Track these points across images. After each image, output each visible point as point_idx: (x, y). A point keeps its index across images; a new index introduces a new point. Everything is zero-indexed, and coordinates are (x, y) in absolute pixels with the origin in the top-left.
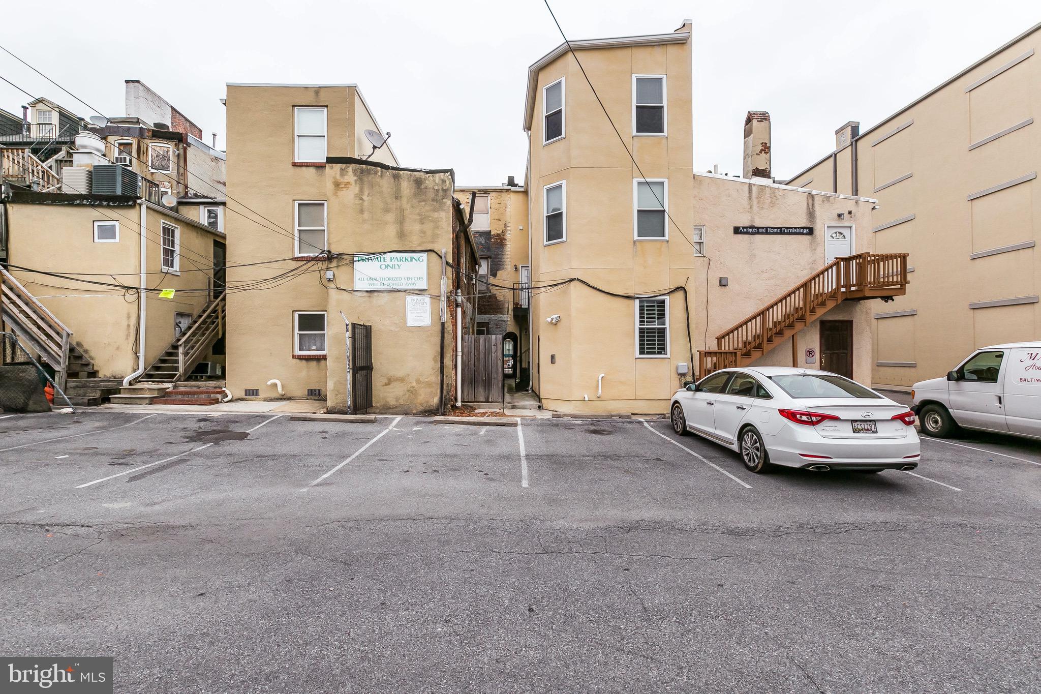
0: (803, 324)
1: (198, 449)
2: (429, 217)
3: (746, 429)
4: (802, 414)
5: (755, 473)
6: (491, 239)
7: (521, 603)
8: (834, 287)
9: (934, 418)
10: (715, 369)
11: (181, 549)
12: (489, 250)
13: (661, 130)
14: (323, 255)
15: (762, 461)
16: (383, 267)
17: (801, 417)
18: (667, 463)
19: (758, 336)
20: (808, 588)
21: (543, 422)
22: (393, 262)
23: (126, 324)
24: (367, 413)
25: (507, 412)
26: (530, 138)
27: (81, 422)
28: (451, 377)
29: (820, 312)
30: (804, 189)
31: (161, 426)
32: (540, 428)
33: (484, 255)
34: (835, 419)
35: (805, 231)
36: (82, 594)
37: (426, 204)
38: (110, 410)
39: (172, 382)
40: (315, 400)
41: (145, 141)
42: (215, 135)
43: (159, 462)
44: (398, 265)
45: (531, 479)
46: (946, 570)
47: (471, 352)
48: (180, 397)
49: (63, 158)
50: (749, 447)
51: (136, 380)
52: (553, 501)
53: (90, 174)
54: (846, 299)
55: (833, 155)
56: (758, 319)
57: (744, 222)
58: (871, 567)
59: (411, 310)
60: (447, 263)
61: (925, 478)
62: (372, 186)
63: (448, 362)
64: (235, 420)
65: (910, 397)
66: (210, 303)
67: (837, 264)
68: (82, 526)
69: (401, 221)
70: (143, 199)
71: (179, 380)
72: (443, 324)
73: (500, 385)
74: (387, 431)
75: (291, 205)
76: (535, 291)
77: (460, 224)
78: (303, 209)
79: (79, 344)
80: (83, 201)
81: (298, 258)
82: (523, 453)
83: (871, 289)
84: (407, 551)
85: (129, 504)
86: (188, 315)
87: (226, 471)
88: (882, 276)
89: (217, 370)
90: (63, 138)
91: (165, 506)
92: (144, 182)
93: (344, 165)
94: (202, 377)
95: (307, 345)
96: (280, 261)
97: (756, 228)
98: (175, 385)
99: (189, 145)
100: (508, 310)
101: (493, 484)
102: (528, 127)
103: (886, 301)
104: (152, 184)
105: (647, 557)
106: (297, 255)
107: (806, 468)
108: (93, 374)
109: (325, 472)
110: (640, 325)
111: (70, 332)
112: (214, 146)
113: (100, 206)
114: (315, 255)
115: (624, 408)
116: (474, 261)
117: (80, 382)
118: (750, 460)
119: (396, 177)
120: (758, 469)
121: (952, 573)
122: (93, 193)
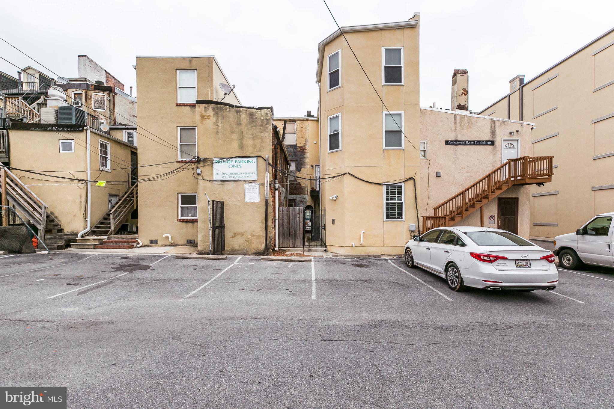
0: (487, 200)
1: (120, 275)
2: (258, 136)
3: (450, 265)
4: (484, 256)
5: (455, 291)
6: (297, 149)
7: (306, 371)
8: (507, 177)
9: (568, 257)
10: (432, 227)
11: (104, 336)
12: (296, 155)
13: (400, 82)
14: (195, 159)
15: (459, 285)
16: (231, 166)
17: (484, 258)
18: (401, 285)
19: (460, 208)
20: (484, 364)
21: (327, 259)
22: (237, 164)
23: (79, 201)
24: (222, 254)
25: (306, 253)
26: (320, 87)
27: (53, 259)
28: (272, 233)
29: (498, 193)
30: (489, 117)
31: (99, 261)
32: (325, 263)
33: (293, 159)
34: (505, 258)
35: (489, 143)
36: (44, 363)
37: (256, 128)
38: (70, 252)
39: (107, 235)
40: (191, 246)
41: (90, 92)
42: (131, 88)
43: (96, 283)
44: (239, 165)
45: (318, 294)
46: (572, 353)
47: (284, 218)
48: (111, 244)
49: (42, 102)
50: (451, 276)
51: (86, 234)
52: (330, 308)
53: (57, 112)
54: (514, 185)
55: (508, 96)
56: (459, 197)
57: (451, 137)
58: (524, 351)
59: (247, 192)
60: (269, 164)
61: (560, 295)
62: (223, 117)
63: (270, 223)
64: (143, 258)
65: (553, 244)
66: (129, 188)
67: (509, 163)
68: (48, 322)
69: (241, 138)
70: (88, 127)
71: (111, 234)
72: (267, 201)
73: (302, 237)
74: (233, 265)
75: (176, 129)
76: (322, 180)
77: (277, 140)
78: (183, 131)
79: (52, 213)
80: (53, 128)
81: (180, 161)
82: (314, 278)
83: (530, 178)
84: (239, 339)
85: (77, 308)
86: (116, 196)
87: (135, 289)
88: (537, 171)
89: (134, 228)
90: (41, 91)
91: (98, 310)
92: (90, 117)
93: (207, 105)
94: (125, 232)
95: (186, 213)
96: (169, 163)
97: (459, 141)
98: (109, 237)
99: (116, 94)
100: (308, 192)
101: (294, 297)
102: (319, 81)
103: (539, 186)
104: (94, 117)
105: (385, 343)
106: (180, 159)
107: (487, 289)
108: (61, 231)
109: (194, 289)
110: (386, 201)
111: (46, 206)
112: (131, 95)
113: (63, 131)
114: (190, 159)
115: (376, 251)
116: (286, 163)
117: (53, 235)
118: (452, 284)
119: (238, 112)
120: (457, 289)
121: (575, 355)
122: (59, 123)
